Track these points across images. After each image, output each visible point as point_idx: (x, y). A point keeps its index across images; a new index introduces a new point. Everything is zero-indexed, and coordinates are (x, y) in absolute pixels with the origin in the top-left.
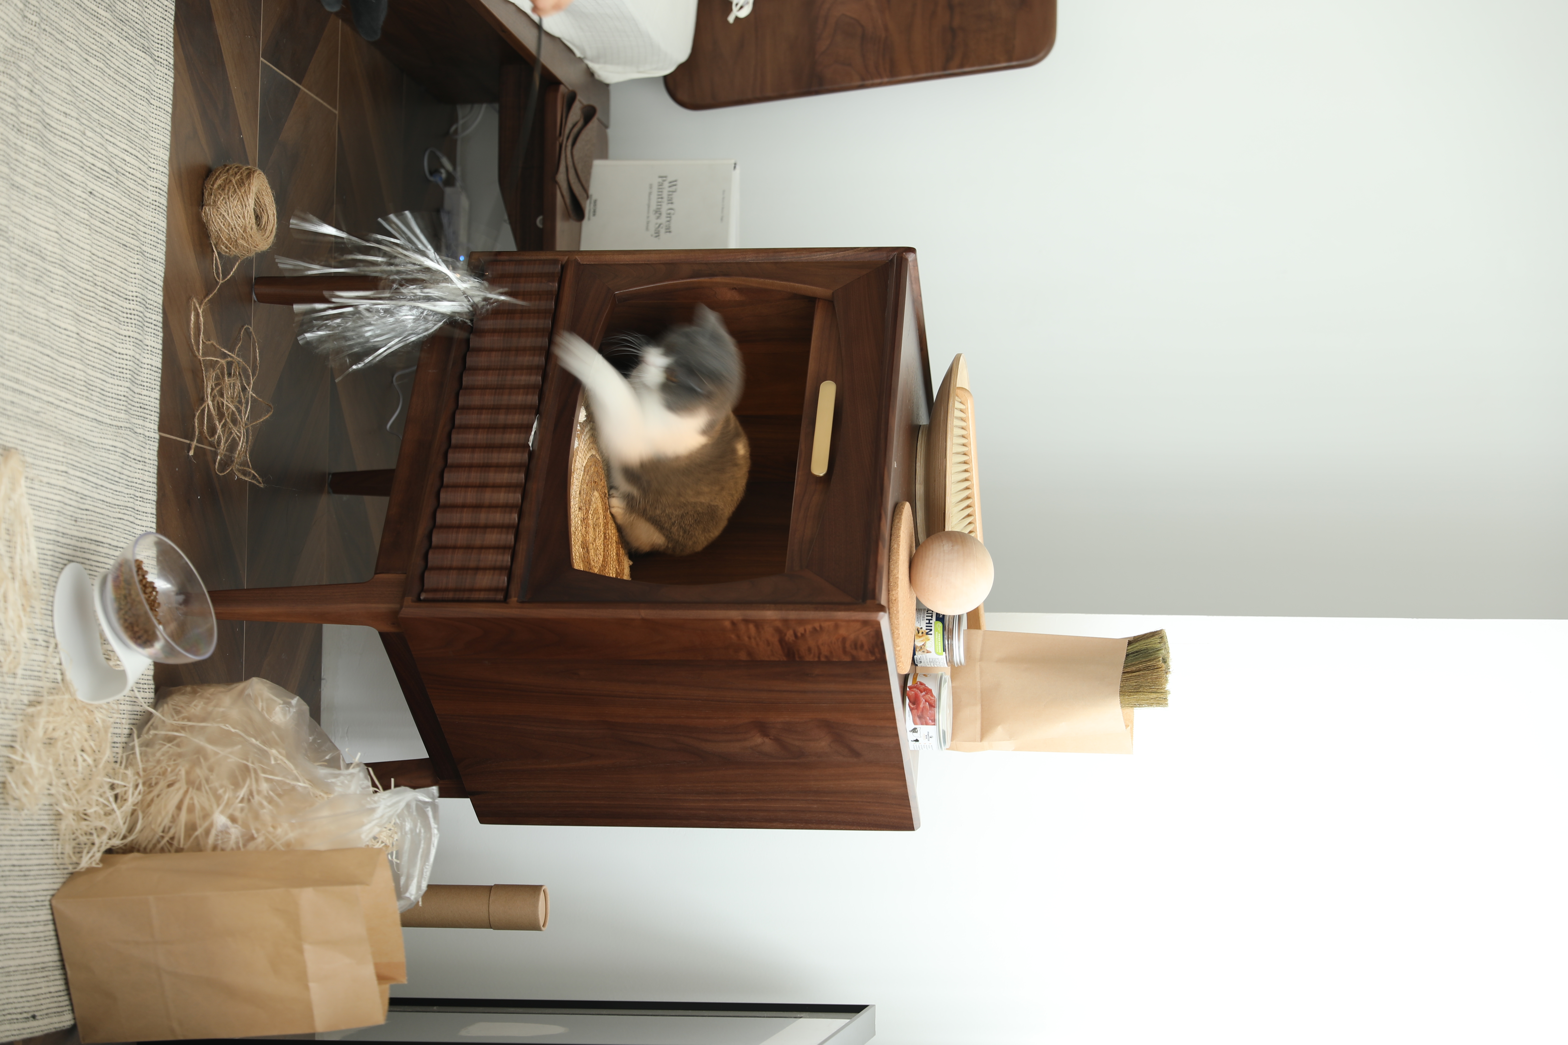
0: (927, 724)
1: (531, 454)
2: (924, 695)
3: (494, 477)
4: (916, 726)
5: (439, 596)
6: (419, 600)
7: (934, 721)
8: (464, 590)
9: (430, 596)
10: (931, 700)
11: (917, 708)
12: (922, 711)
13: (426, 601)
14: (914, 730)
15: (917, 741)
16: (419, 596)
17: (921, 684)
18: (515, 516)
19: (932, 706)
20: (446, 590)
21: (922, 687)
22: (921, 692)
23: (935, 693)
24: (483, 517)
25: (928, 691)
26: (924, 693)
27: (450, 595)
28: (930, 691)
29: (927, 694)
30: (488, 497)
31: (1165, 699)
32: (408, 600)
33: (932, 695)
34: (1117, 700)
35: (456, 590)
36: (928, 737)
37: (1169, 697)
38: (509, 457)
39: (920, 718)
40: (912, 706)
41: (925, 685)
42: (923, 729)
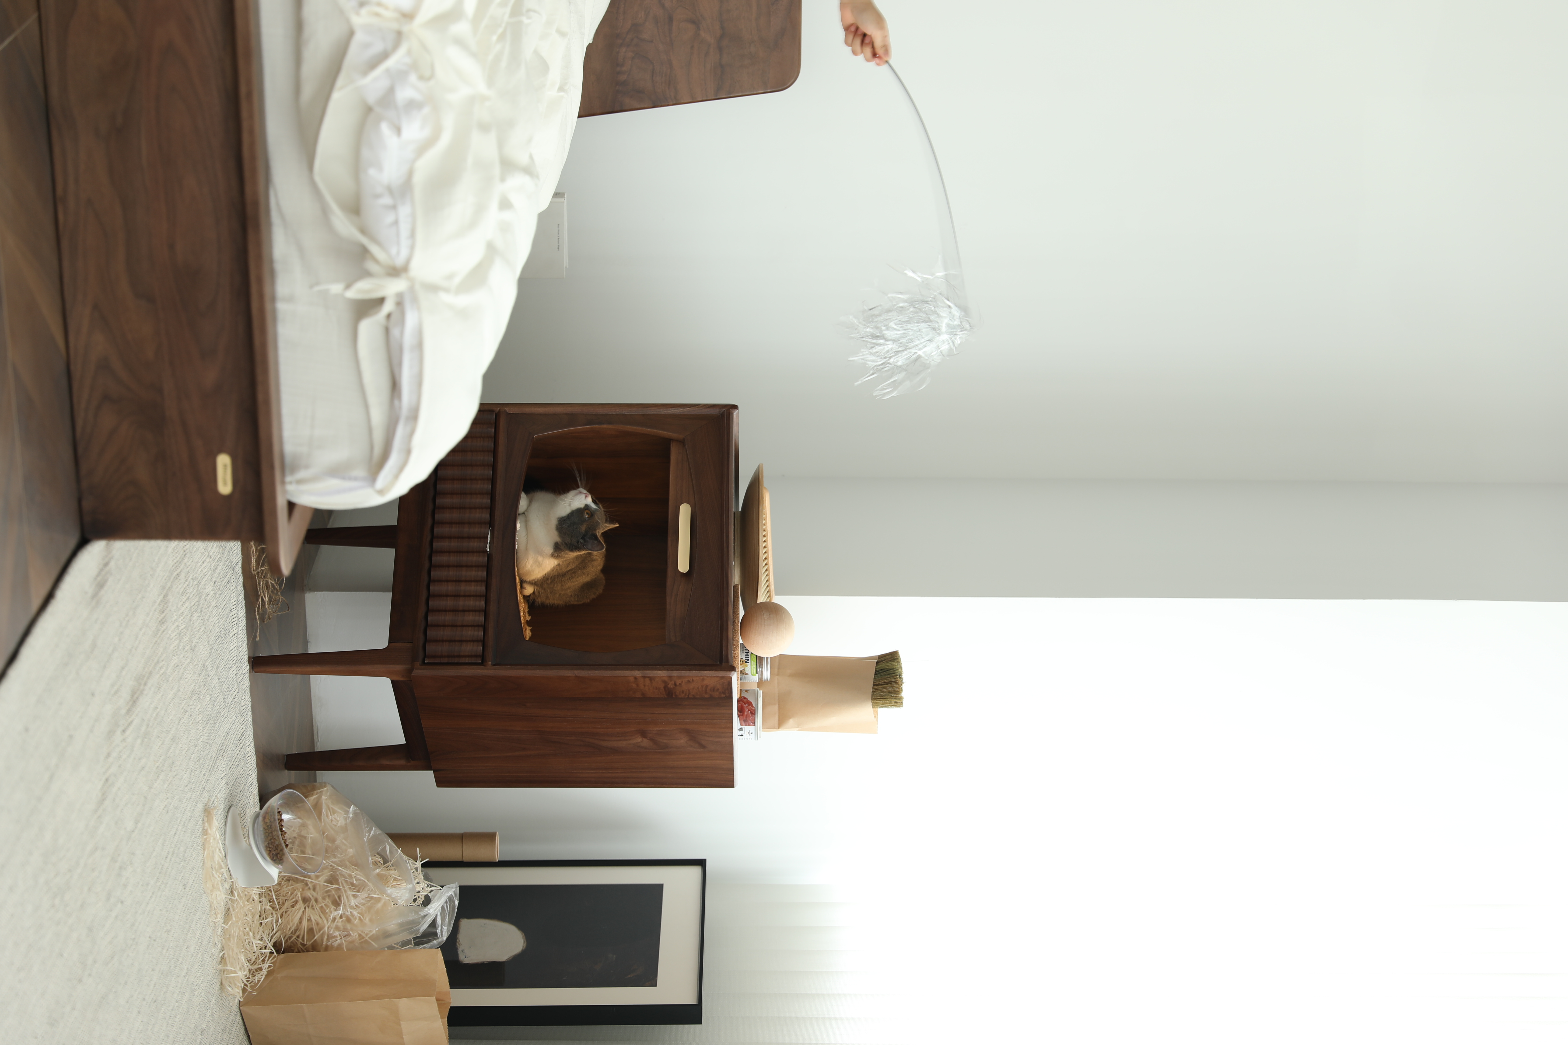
0: (749, 725)
1: (490, 556)
2: (747, 706)
3: (465, 573)
4: (742, 727)
5: (438, 660)
6: (424, 663)
7: (754, 723)
8: (454, 657)
9: (432, 661)
10: (752, 709)
11: (743, 715)
12: (746, 717)
13: (429, 664)
14: (741, 729)
15: (742, 735)
16: (424, 661)
17: (745, 698)
18: (483, 603)
19: (753, 713)
20: (441, 657)
21: (745, 700)
22: (745, 704)
23: (754, 704)
24: (462, 603)
25: (750, 703)
26: (747, 705)
27: (445, 660)
28: (751, 703)
29: (749, 705)
30: (463, 588)
31: (902, 703)
32: (418, 663)
33: (752, 706)
34: (870, 704)
35: (448, 656)
36: (750, 733)
37: (904, 701)
38: (474, 559)
39: (744, 721)
40: (740, 714)
41: (747, 699)
42: (746, 728)
